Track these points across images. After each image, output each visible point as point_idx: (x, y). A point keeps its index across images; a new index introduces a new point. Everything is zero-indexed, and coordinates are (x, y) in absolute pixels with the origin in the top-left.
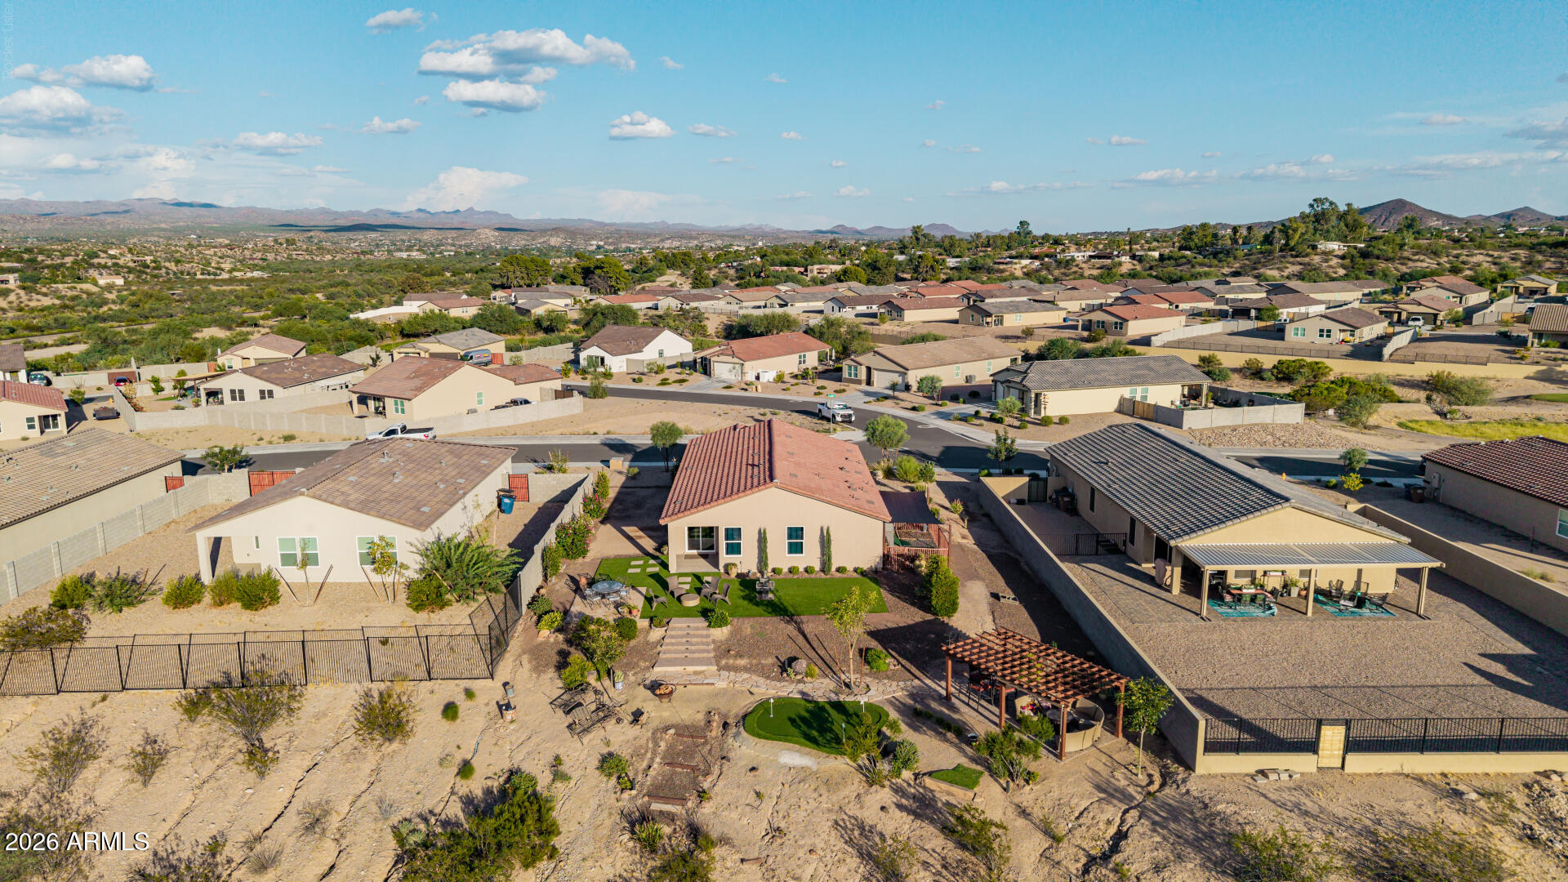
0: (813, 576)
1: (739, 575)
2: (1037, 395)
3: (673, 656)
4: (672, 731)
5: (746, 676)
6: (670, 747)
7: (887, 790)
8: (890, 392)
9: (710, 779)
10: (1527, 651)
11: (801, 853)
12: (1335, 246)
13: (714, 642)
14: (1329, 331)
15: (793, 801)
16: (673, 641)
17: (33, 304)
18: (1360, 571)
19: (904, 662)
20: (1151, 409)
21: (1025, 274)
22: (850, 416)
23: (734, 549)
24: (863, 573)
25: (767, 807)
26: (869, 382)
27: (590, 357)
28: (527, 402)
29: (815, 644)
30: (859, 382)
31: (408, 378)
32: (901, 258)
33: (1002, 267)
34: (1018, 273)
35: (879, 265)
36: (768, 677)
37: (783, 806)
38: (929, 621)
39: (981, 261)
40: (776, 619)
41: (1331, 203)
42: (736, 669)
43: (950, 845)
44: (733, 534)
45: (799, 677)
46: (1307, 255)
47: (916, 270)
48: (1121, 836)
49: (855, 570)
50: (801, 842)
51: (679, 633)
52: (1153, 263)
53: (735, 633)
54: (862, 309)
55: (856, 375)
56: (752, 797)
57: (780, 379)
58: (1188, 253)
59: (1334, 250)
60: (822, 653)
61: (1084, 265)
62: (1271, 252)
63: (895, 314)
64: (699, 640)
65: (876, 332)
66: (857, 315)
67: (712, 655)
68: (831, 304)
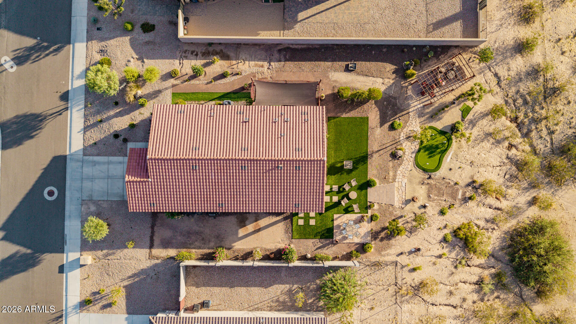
4: (430, 195)
5: (399, 172)
6: (435, 195)
9: (451, 182)
11: (479, 157)
15: (463, 158)
16: (380, 199)
19: (396, 116)
25: (463, 166)
29: (384, 147)
37: (464, 161)
40: (369, 161)
42: (395, 176)
43: (487, 118)
45: (402, 153)
48: (496, 75)
51: (377, 198)
56: (460, 170)
60: (388, 145)
67: (387, 185)
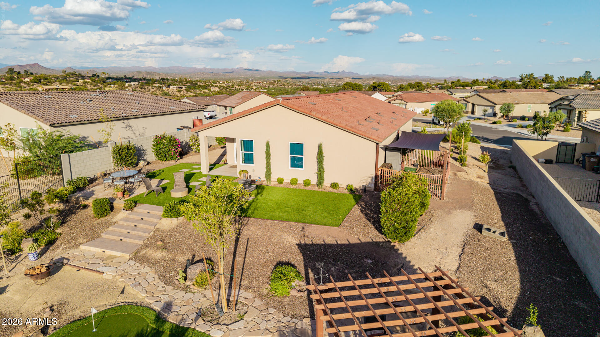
0: (309, 188)
2: (580, 112)
3: (108, 237)
8: (483, 117)
13: (157, 230)
17: (187, 95)
23: (248, 159)
24: (353, 192)
26: (473, 113)
30: (467, 112)
36: (161, 276)
38: (378, 244)
42: (146, 261)
44: (248, 145)
45: (187, 283)
49: (347, 188)
51: (136, 217)
53: (180, 225)
57: (426, 113)
67: (141, 242)
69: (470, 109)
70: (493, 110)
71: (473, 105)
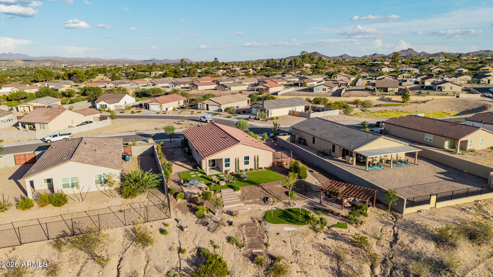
0: (253, 171)
1: (230, 174)
2: (268, 111)
3: (227, 202)
4: (244, 226)
5: (254, 205)
6: (246, 231)
7: (322, 233)
8: (218, 113)
9: (266, 239)
10: (445, 171)
11: (308, 257)
12: (308, 65)
13: (238, 195)
14: (325, 89)
15: (296, 241)
16: (225, 197)
18: (397, 154)
19: (299, 194)
20: (300, 113)
21: (222, 74)
22: (212, 120)
23: (227, 165)
24: (268, 169)
25: (289, 244)
26: (208, 109)
27: (101, 105)
28: (91, 122)
29: (270, 192)
30: (204, 109)
31: (43, 115)
32: (183, 69)
33: (215, 72)
34: (220, 74)
35: (177, 71)
36: (261, 204)
37: (293, 244)
38: (299, 181)
39: (208, 71)
40: (253, 186)
41: (307, 53)
42: (250, 203)
43: (351, 246)
44: (228, 160)
45: (271, 203)
46: (301, 68)
47: (189, 73)
48: (396, 235)
49: (265, 168)
50: (306, 254)
51: (226, 194)
52: (259, 71)
53: (243, 192)
54: (182, 86)
55: (203, 107)
56: (283, 243)
57: (174, 110)
58: (269, 67)
59: (308, 67)
60: (273, 195)
61: (239, 72)
62: (292, 67)
63: (195, 87)
64: (233, 196)
65: (191, 93)
66: (181, 88)
67: (240, 200)
68: (172, 84)
69: (205, 107)
70: (220, 108)
71: (207, 105)
